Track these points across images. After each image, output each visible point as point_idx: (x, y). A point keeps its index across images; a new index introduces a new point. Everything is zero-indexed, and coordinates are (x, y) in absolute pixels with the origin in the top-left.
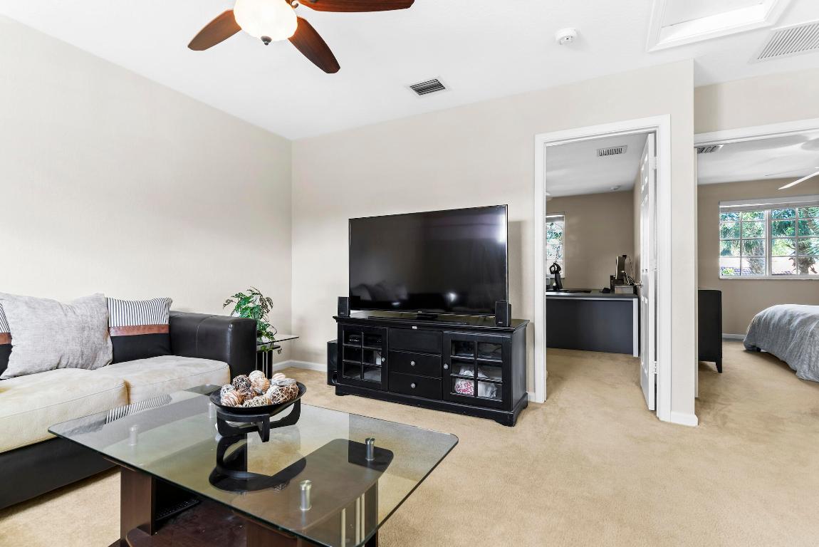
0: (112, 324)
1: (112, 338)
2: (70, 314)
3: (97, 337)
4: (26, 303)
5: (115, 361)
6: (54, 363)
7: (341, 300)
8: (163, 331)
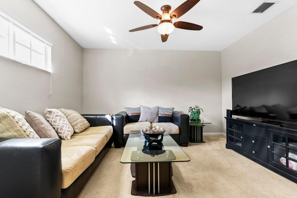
0: (159, 113)
1: (159, 116)
2: (150, 110)
3: (155, 116)
4: (143, 107)
5: (159, 122)
6: (146, 120)
7: (228, 111)
8: (170, 116)
